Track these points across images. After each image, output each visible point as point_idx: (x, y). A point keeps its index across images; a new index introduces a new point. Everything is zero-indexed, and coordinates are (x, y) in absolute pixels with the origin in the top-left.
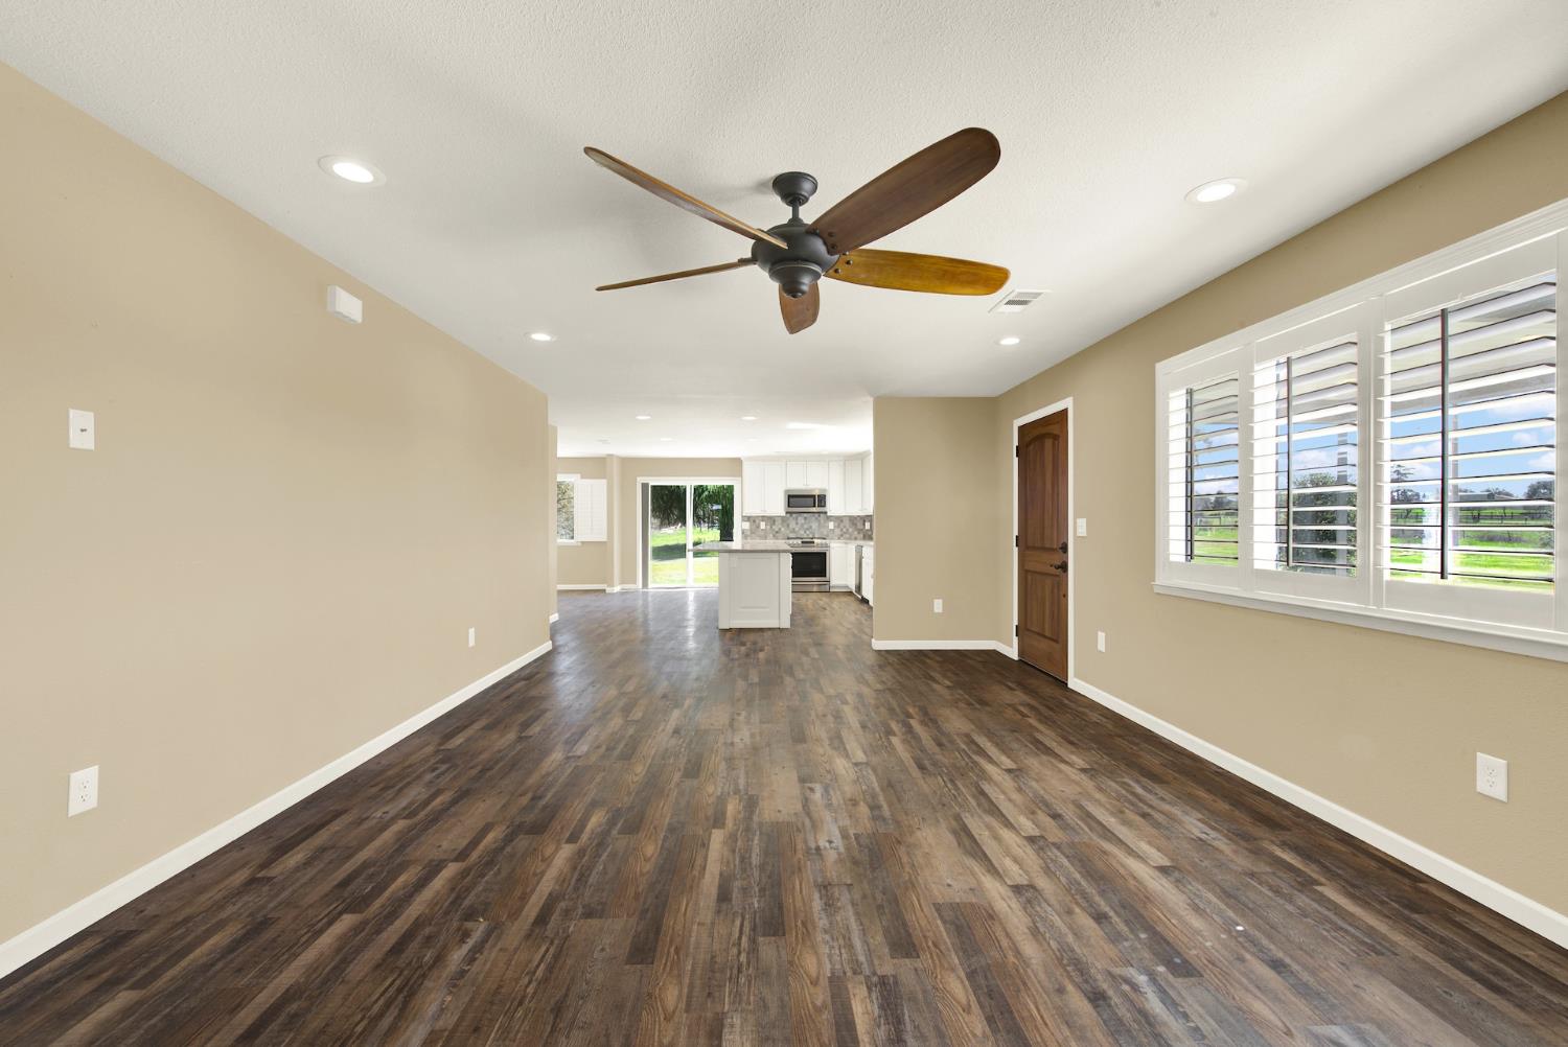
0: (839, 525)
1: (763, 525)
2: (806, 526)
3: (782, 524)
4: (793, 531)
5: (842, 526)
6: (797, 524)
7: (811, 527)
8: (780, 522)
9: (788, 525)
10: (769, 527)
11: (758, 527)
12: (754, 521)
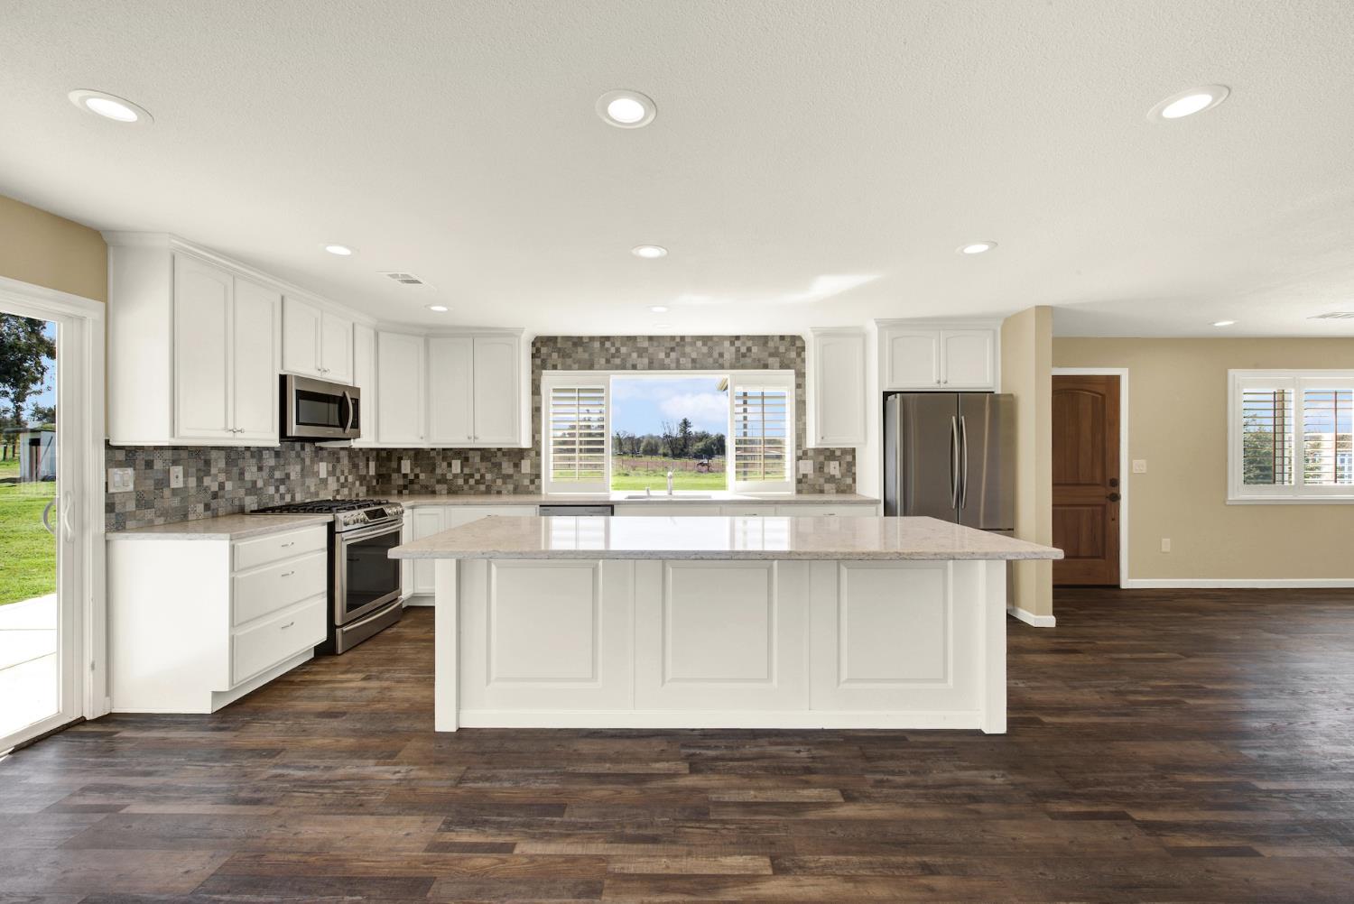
0: (334, 467)
1: (177, 477)
2: (278, 475)
3: (227, 472)
4: (253, 489)
5: (338, 472)
6: (260, 469)
7: (288, 476)
8: (222, 464)
9: (242, 474)
10: (192, 482)
11: (163, 483)
12: (149, 465)
